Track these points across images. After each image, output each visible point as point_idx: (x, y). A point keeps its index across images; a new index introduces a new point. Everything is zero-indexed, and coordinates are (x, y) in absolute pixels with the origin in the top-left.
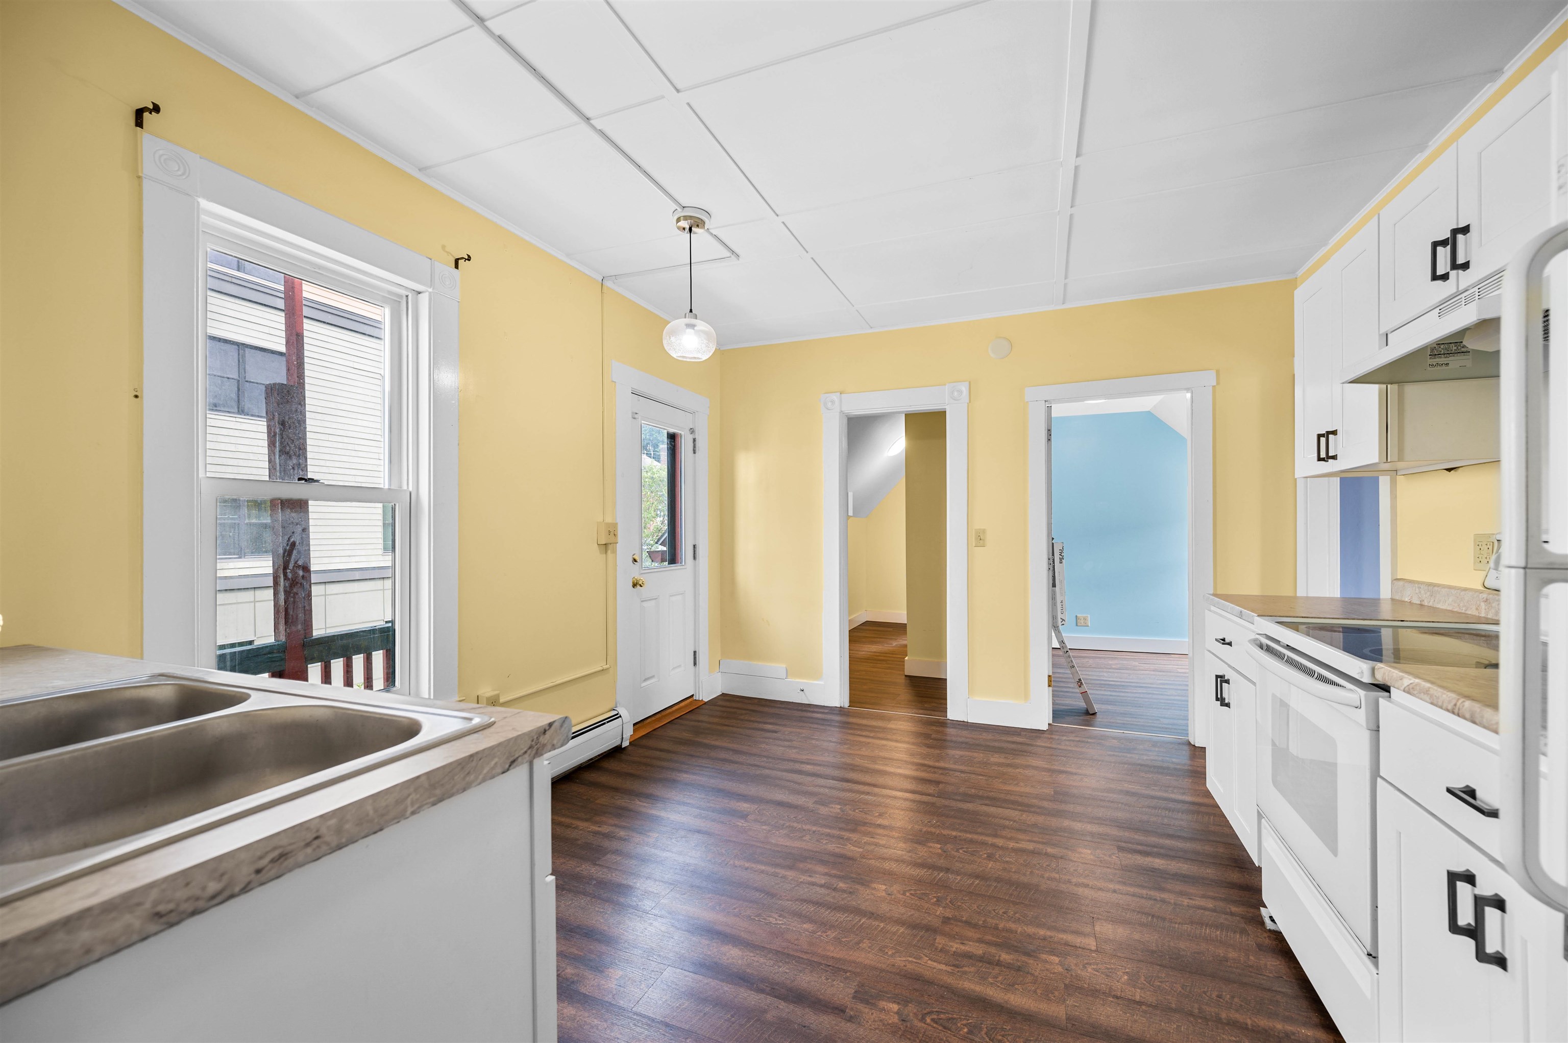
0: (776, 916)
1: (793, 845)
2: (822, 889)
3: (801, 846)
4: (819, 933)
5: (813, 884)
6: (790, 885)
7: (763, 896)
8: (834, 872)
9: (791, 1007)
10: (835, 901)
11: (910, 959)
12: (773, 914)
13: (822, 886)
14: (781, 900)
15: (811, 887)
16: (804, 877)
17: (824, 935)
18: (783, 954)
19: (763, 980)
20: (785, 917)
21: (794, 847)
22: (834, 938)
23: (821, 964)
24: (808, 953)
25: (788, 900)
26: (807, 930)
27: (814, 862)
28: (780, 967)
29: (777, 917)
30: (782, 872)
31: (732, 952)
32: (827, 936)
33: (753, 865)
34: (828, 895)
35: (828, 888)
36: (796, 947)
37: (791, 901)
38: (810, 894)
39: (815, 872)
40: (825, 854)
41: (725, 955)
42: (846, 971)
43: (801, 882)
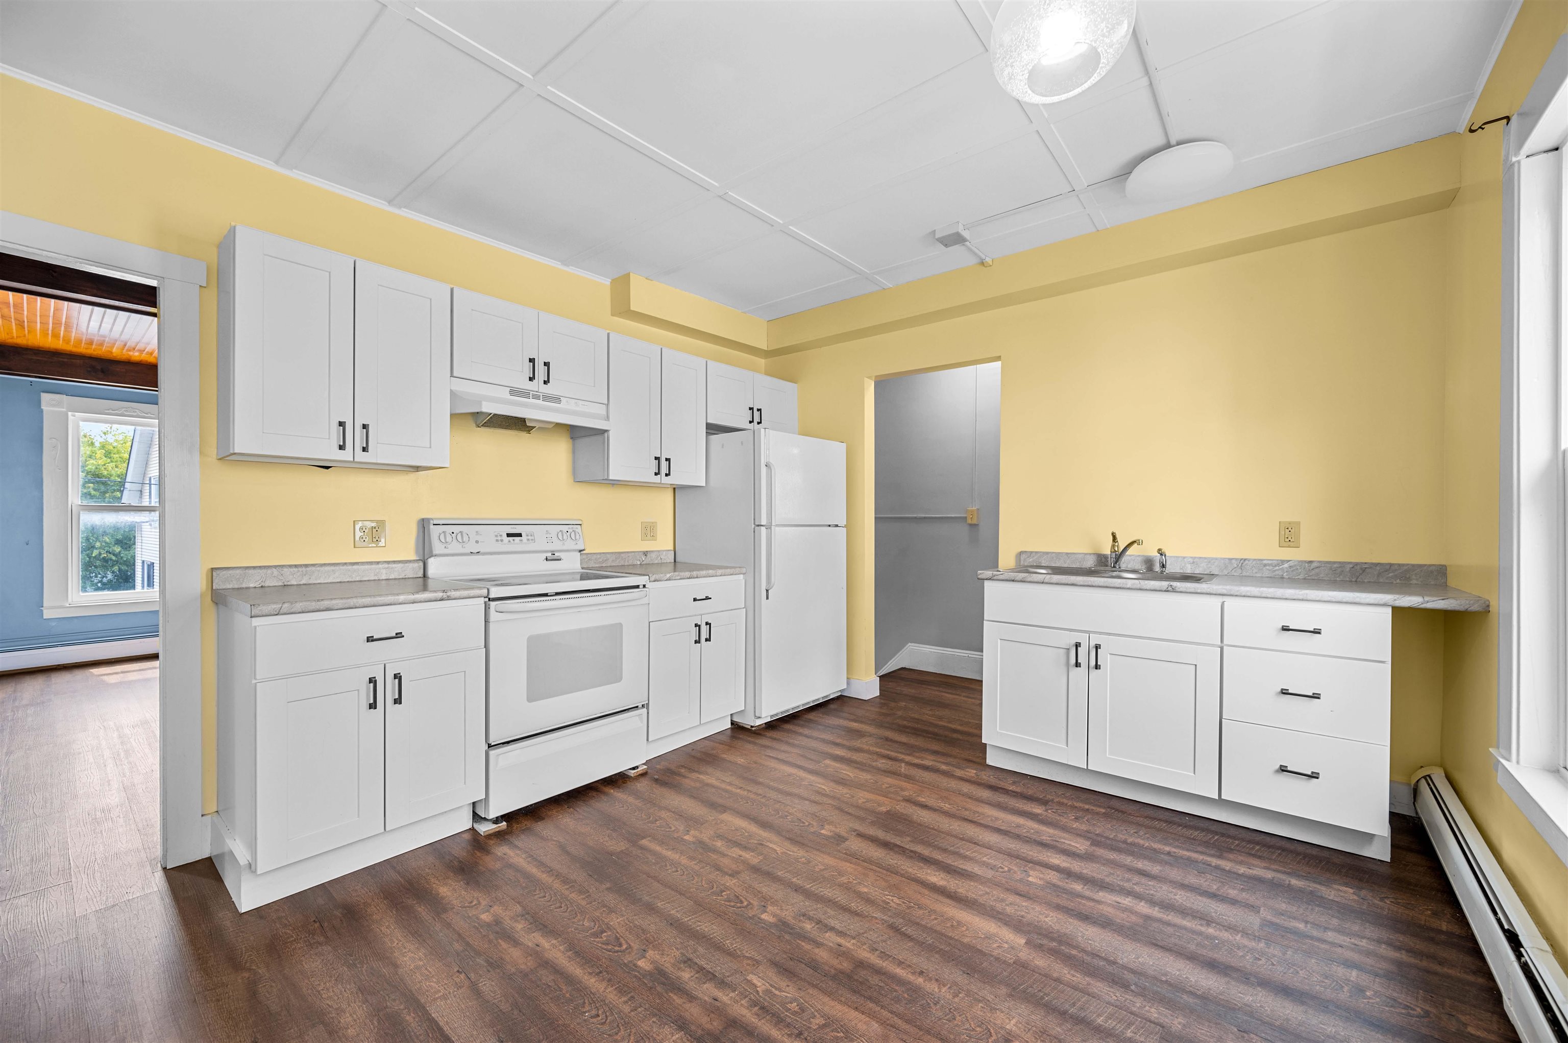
0: (892, 904)
1: (845, 1009)
2: (833, 925)
3: (833, 1003)
4: (855, 882)
5: (841, 934)
6: (869, 937)
7: (902, 928)
8: (807, 946)
9: (892, 841)
10: (825, 908)
11: (791, 853)
12: (895, 906)
13: (832, 929)
14: (883, 919)
15: (844, 929)
16: (848, 945)
17: (851, 880)
18: (892, 872)
19: (911, 857)
20: (884, 901)
21: (846, 1004)
22: (843, 876)
23: (863, 861)
24: (870, 869)
25: (876, 918)
26: (866, 886)
27: (827, 968)
28: (896, 864)
29: (891, 902)
30: (874, 959)
31: (936, 879)
32: (849, 879)
33: (911, 978)
34: (829, 917)
35: (826, 926)
36: (879, 875)
37: (873, 917)
38: (849, 921)
39: (831, 950)
40: (804, 980)
41: (942, 878)
42: (846, 854)
43: (854, 938)
